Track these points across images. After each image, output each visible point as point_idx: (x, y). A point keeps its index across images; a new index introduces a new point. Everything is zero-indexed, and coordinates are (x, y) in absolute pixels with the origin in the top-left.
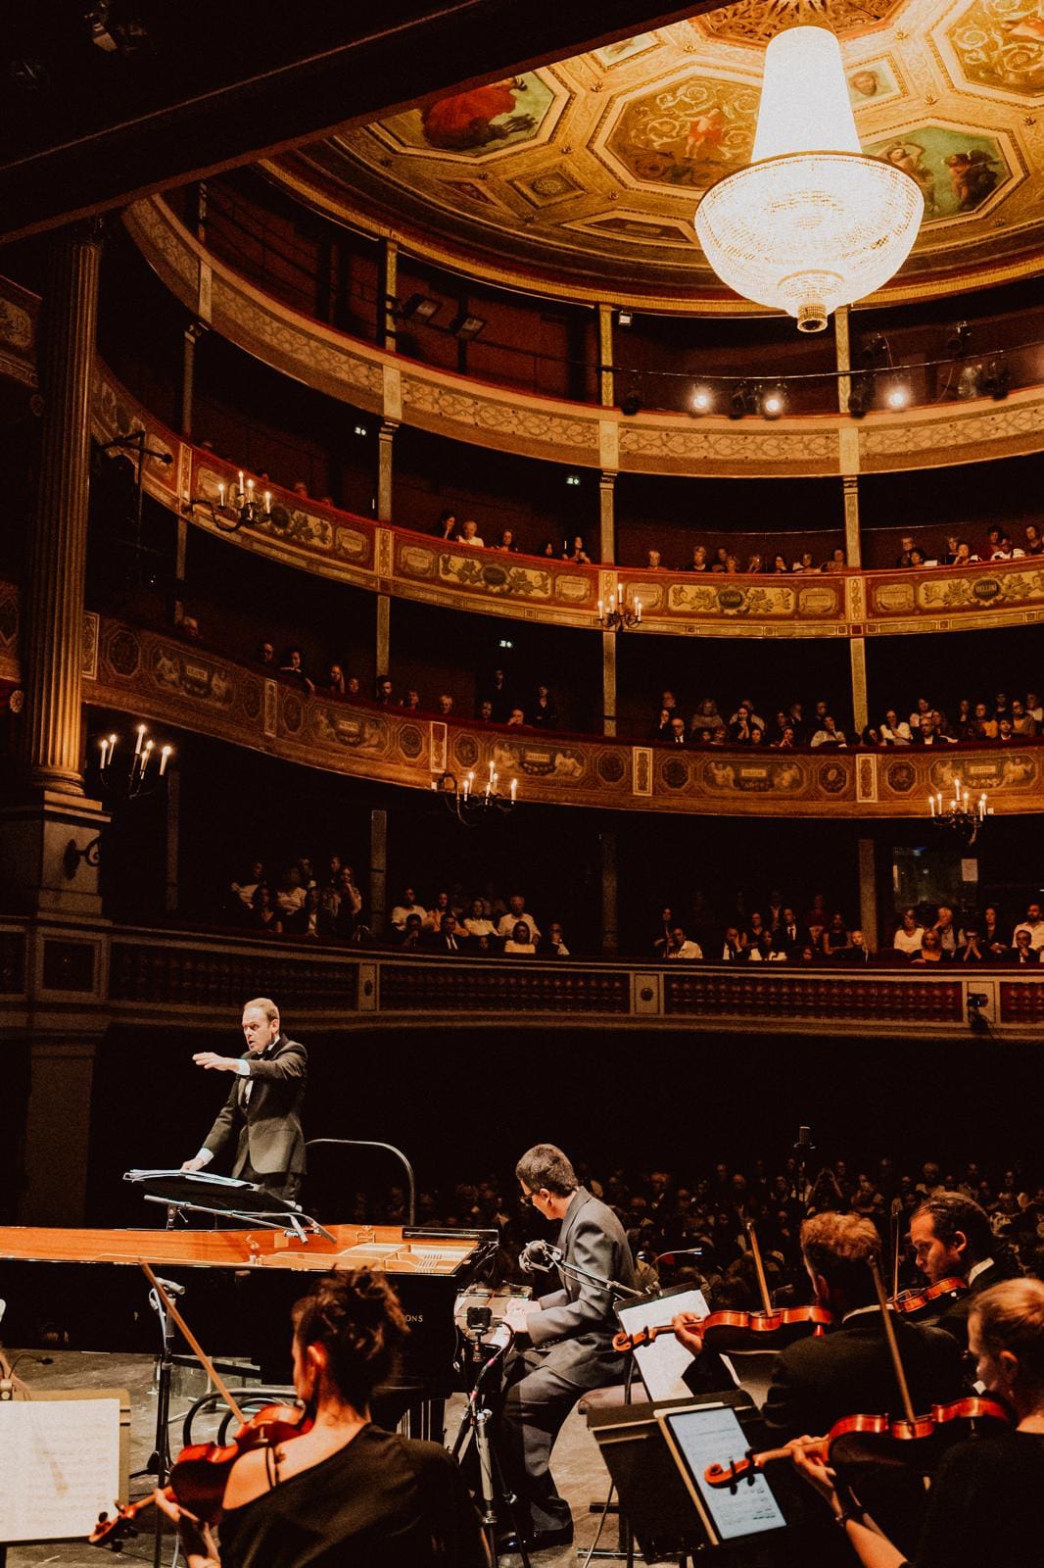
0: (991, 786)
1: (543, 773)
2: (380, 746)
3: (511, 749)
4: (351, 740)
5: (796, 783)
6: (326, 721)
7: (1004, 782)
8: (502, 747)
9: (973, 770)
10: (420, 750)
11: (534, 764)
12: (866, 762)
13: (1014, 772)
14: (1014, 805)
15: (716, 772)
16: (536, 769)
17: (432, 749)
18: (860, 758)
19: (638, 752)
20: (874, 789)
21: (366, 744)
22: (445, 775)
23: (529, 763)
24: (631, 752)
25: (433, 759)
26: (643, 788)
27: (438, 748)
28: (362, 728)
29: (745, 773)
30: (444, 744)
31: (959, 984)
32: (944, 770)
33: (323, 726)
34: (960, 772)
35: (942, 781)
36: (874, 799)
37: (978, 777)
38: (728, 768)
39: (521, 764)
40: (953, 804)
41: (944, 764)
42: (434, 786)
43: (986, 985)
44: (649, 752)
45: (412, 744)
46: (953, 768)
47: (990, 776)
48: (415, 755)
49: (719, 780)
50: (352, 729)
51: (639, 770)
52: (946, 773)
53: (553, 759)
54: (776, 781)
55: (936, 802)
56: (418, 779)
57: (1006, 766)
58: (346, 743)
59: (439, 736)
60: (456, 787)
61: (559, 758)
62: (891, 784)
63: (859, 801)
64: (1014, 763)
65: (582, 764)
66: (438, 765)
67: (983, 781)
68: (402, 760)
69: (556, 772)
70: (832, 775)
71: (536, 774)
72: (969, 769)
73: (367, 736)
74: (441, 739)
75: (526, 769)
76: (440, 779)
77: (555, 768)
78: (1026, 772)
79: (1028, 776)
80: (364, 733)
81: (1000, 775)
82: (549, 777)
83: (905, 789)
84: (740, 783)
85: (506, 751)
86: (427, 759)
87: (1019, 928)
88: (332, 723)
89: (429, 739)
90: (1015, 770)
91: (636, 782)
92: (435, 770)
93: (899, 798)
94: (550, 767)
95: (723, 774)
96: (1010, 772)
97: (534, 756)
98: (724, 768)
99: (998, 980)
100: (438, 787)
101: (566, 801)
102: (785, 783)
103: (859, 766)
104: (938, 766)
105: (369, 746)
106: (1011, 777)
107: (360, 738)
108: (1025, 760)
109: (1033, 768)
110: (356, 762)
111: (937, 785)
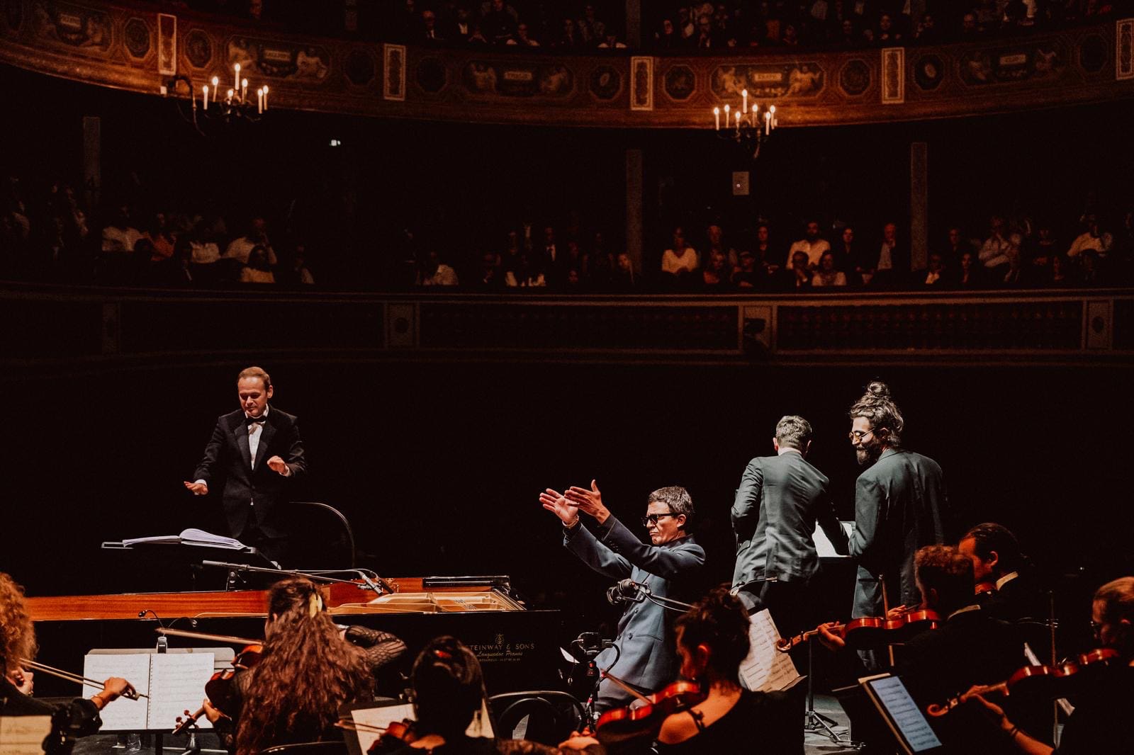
0: (776, 96)
1: (285, 74)
2: (104, 43)
3: (248, 45)
4: (73, 37)
5: (564, 88)
6: (46, 16)
7: (790, 92)
8: (237, 45)
9: (757, 78)
10: (148, 48)
11: (273, 63)
12: (642, 66)
13: (800, 81)
14: (797, 116)
15: (477, 73)
16: (275, 70)
17: (161, 47)
18: (635, 61)
19: (390, 50)
20: (650, 97)
21: (90, 42)
22: (176, 77)
23: (266, 61)
24: (382, 50)
25: (162, 58)
26: (394, 91)
27: (167, 45)
28: (84, 25)
29: (508, 75)
30: (174, 41)
31: (736, 308)
32: (726, 76)
33: (44, 21)
34: (743, 80)
35: (724, 89)
36: (648, 107)
37: (762, 86)
38: (491, 70)
39: (258, 64)
40: (738, 115)
41: (726, 70)
42: (164, 90)
43: (763, 310)
44: (402, 50)
45: (140, 42)
46: (735, 75)
47: (774, 85)
48: (142, 55)
49: (480, 84)
50: (74, 24)
51: (391, 71)
52: (728, 80)
53: (294, 58)
54: (543, 85)
55: (722, 115)
56: (145, 82)
57: (792, 76)
58: (69, 42)
59: (168, 32)
60: (191, 92)
61: (301, 58)
62: (667, 90)
63: (634, 109)
64: (802, 72)
65: (327, 65)
66: (168, 65)
67: (767, 90)
68: (128, 60)
69: (299, 72)
70: (605, 79)
71: (276, 75)
72: (753, 77)
73: (90, 32)
74: (170, 35)
75: (264, 69)
76: (170, 82)
77: (296, 68)
78: (813, 80)
79: (815, 86)
80: (87, 28)
81: (785, 84)
82: (290, 78)
83: (684, 97)
84: (503, 86)
85: (241, 48)
86: (156, 57)
87: (796, 247)
88: (54, 18)
89: (156, 34)
90: (801, 78)
91: (387, 84)
92: (164, 72)
93: (675, 106)
94: (292, 64)
95: (484, 76)
96: (796, 80)
97: (272, 54)
98: (485, 70)
99: (775, 304)
100: (168, 91)
101: (311, 106)
102: (552, 87)
103: (634, 70)
104: (720, 72)
105: (94, 44)
106: (797, 85)
107: (83, 37)
108: (813, 69)
109: (821, 76)
110: (79, 64)
111: (718, 93)
